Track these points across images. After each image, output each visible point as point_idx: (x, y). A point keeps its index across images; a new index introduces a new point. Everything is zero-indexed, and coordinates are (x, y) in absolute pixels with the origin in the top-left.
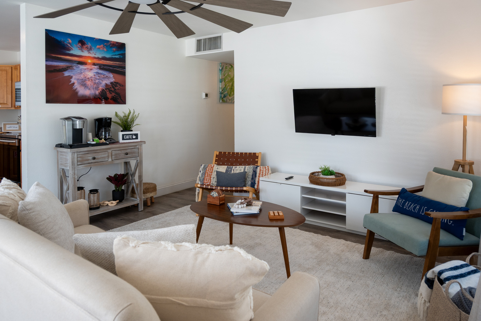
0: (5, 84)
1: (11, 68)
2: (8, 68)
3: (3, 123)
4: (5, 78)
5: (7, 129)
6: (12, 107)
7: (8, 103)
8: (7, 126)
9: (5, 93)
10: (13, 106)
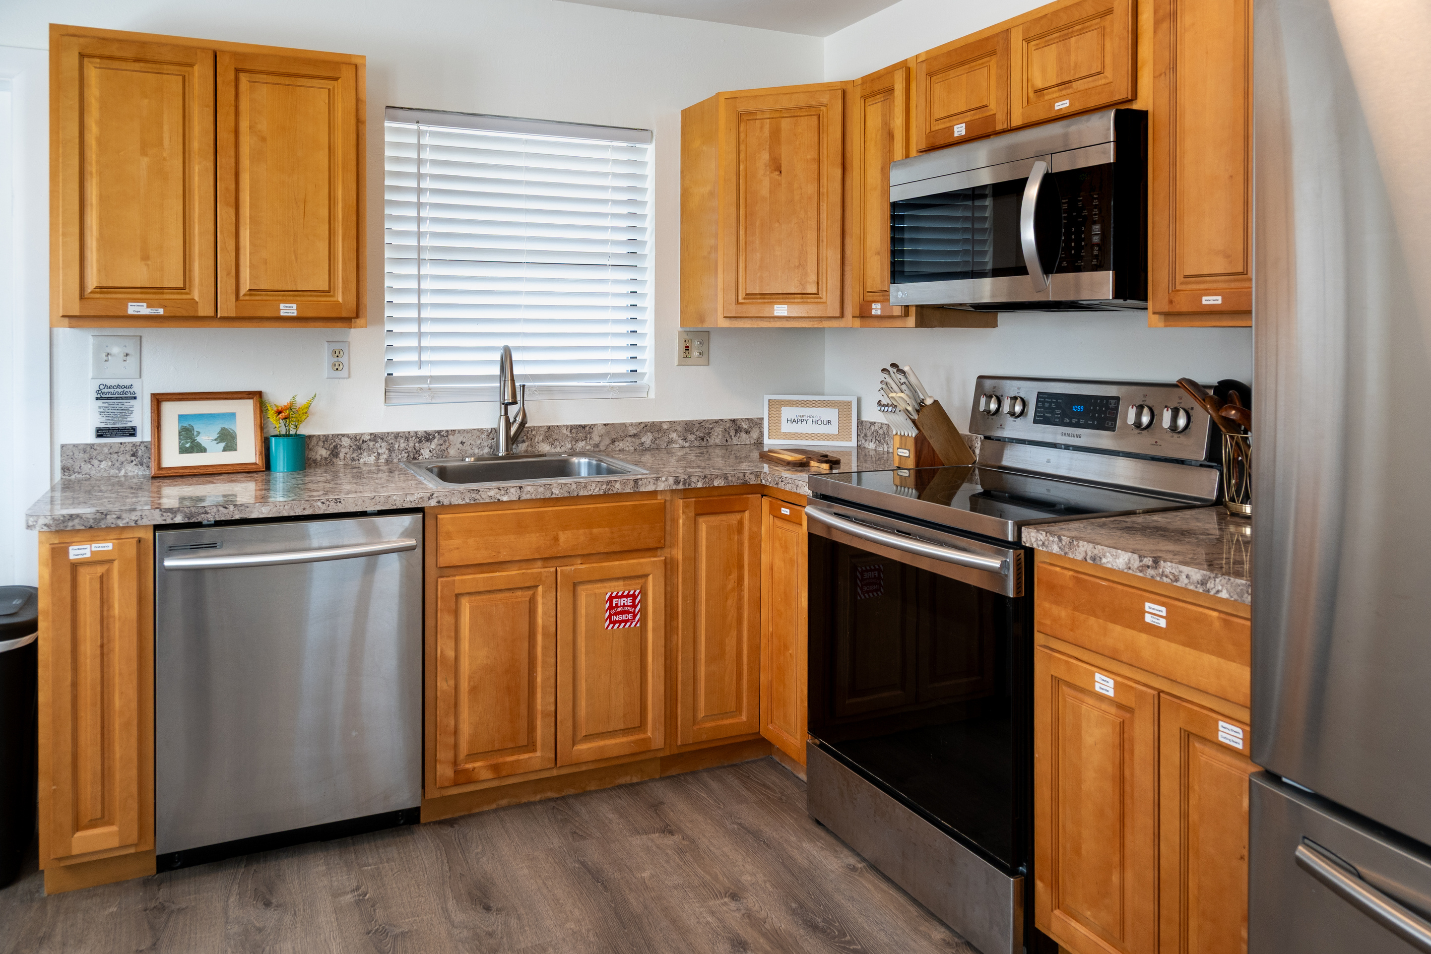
0: (811, 189)
1: (840, 93)
2: (825, 99)
3: (767, 397)
4: (812, 154)
5: (786, 427)
6: (842, 315)
7: (823, 294)
8: (787, 413)
9: (812, 236)
10: (849, 311)
